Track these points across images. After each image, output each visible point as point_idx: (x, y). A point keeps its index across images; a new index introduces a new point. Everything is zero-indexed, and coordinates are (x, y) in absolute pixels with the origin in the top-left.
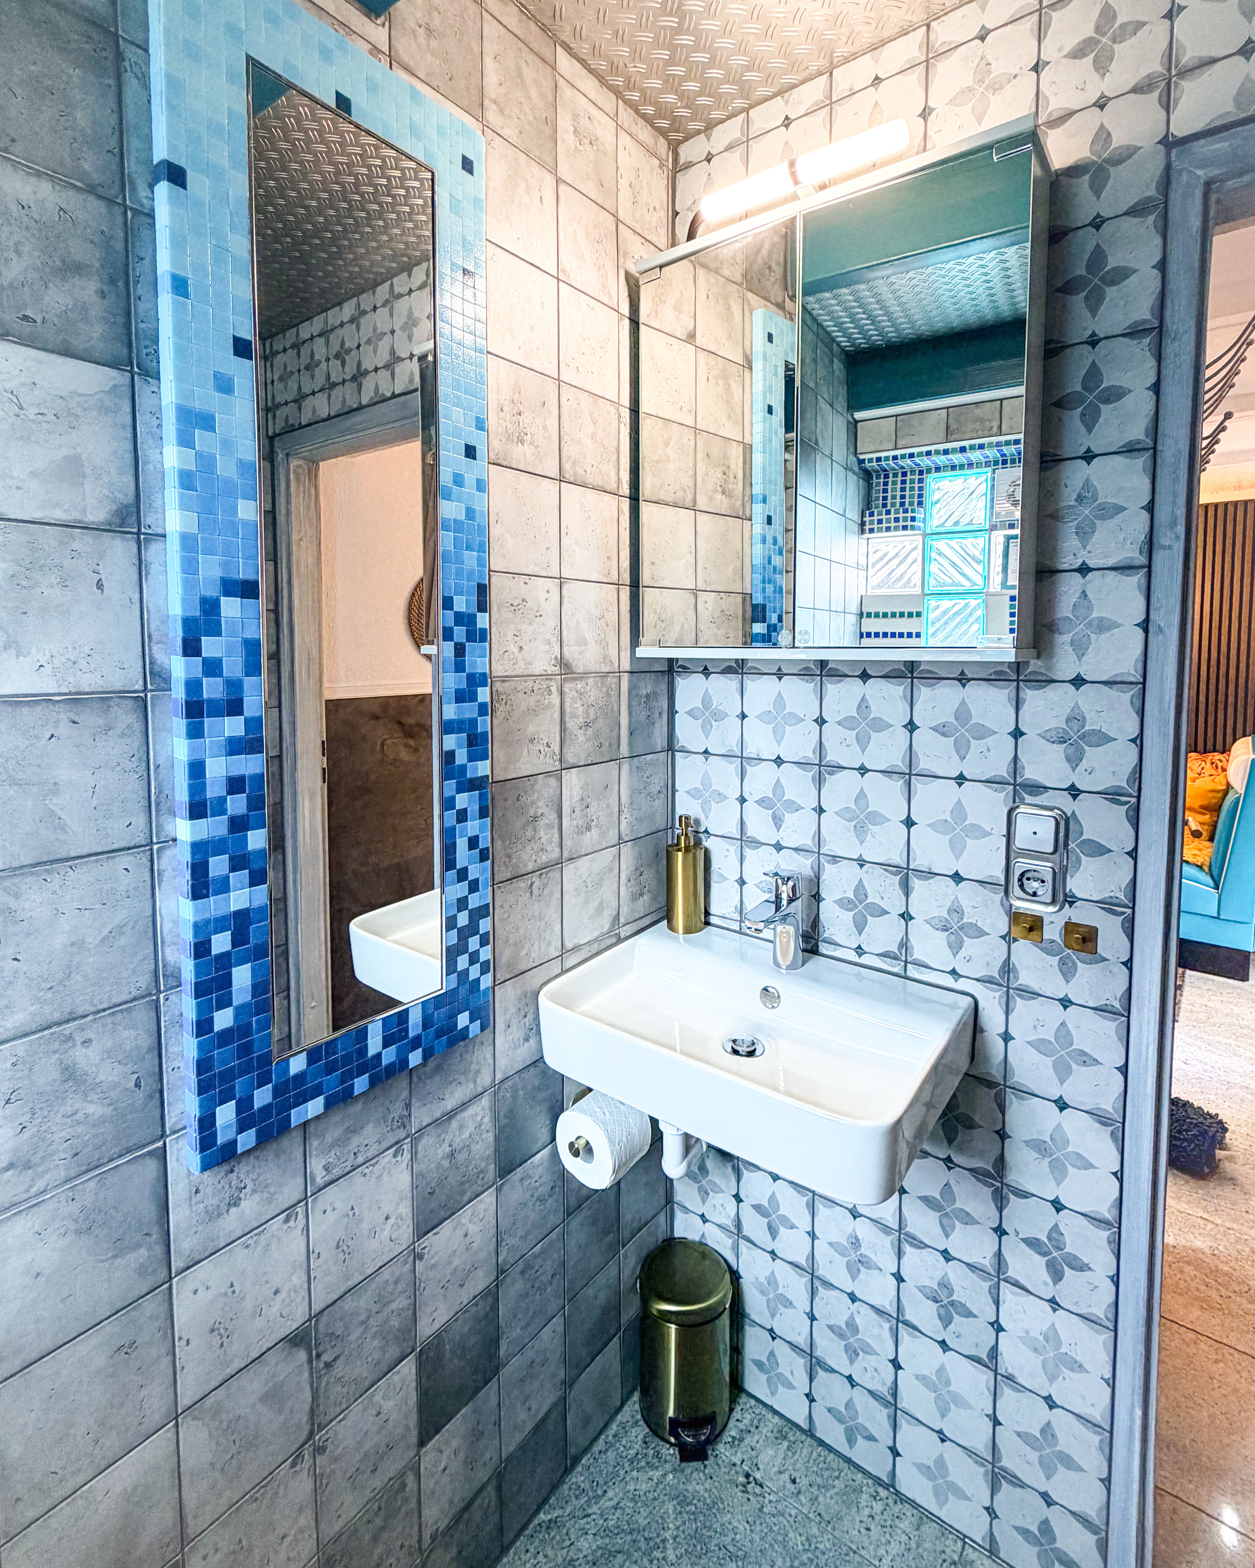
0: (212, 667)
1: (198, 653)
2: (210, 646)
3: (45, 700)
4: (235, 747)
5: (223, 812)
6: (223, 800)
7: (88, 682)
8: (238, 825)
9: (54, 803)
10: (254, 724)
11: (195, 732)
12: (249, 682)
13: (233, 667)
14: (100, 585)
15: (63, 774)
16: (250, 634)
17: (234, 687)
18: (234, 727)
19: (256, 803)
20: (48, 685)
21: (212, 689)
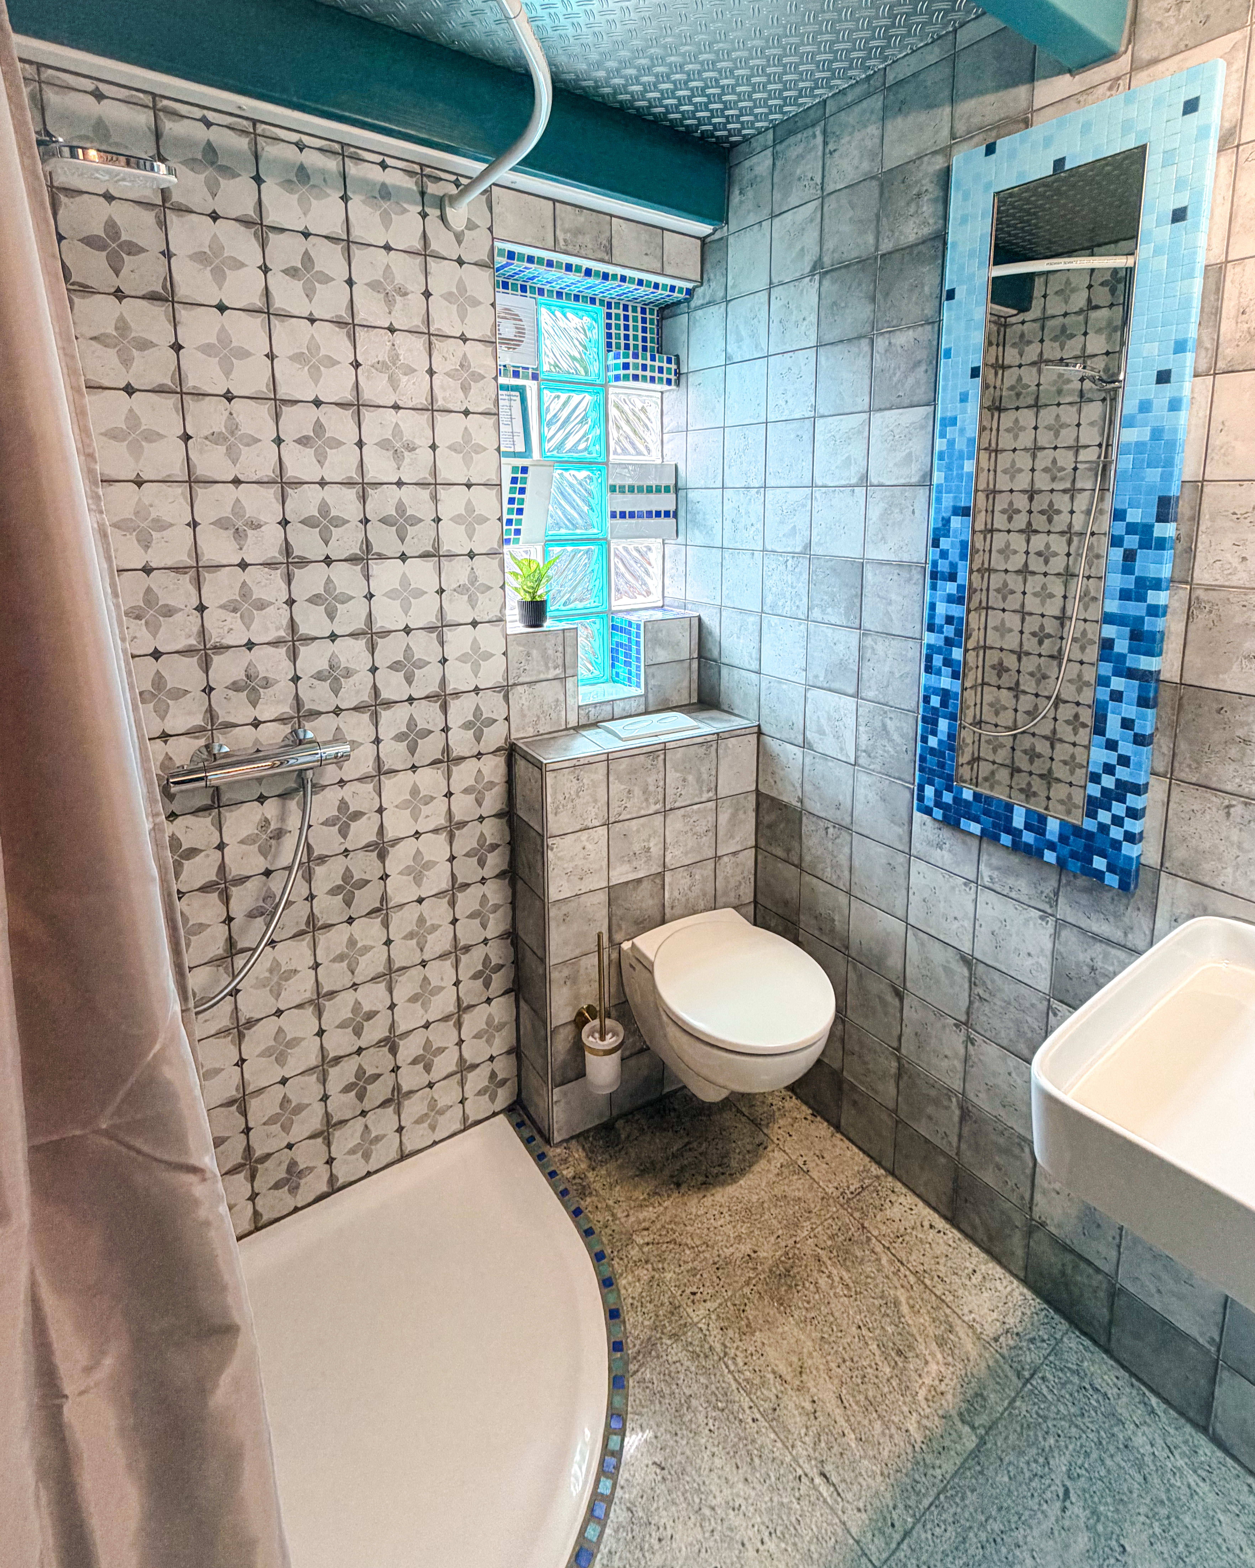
0: (944, 554)
1: (938, 547)
2: (944, 543)
3: (888, 563)
4: (950, 599)
5: (942, 633)
6: (942, 627)
7: (906, 558)
8: (949, 642)
9: (890, 608)
10: (961, 588)
11: (934, 587)
12: (961, 564)
13: (954, 555)
14: (913, 512)
15: (893, 597)
16: (963, 538)
17: (953, 566)
18: (951, 588)
19: (958, 633)
20: (891, 557)
21: (943, 566)
